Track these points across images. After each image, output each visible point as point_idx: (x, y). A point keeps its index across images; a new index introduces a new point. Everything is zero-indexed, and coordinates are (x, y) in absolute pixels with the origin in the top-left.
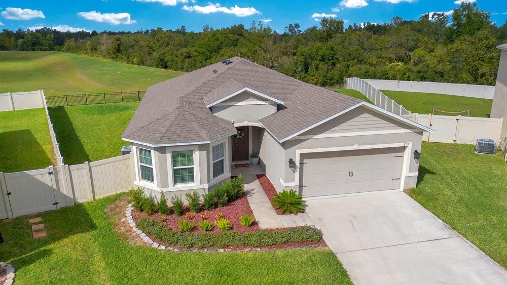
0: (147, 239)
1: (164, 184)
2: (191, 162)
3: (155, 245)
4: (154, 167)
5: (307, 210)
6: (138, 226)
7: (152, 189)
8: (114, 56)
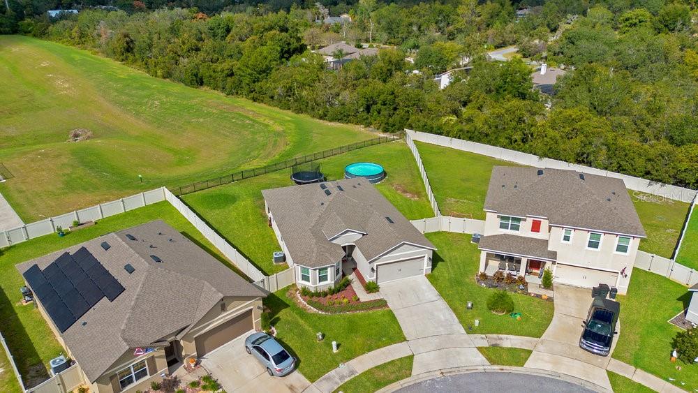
0: (315, 310)
1: (315, 283)
2: (327, 272)
3: (320, 312)
4: (310, 276)
5: (380, 290)
6: (308, 304)
7: (311, 286)
8: (124, 57)
